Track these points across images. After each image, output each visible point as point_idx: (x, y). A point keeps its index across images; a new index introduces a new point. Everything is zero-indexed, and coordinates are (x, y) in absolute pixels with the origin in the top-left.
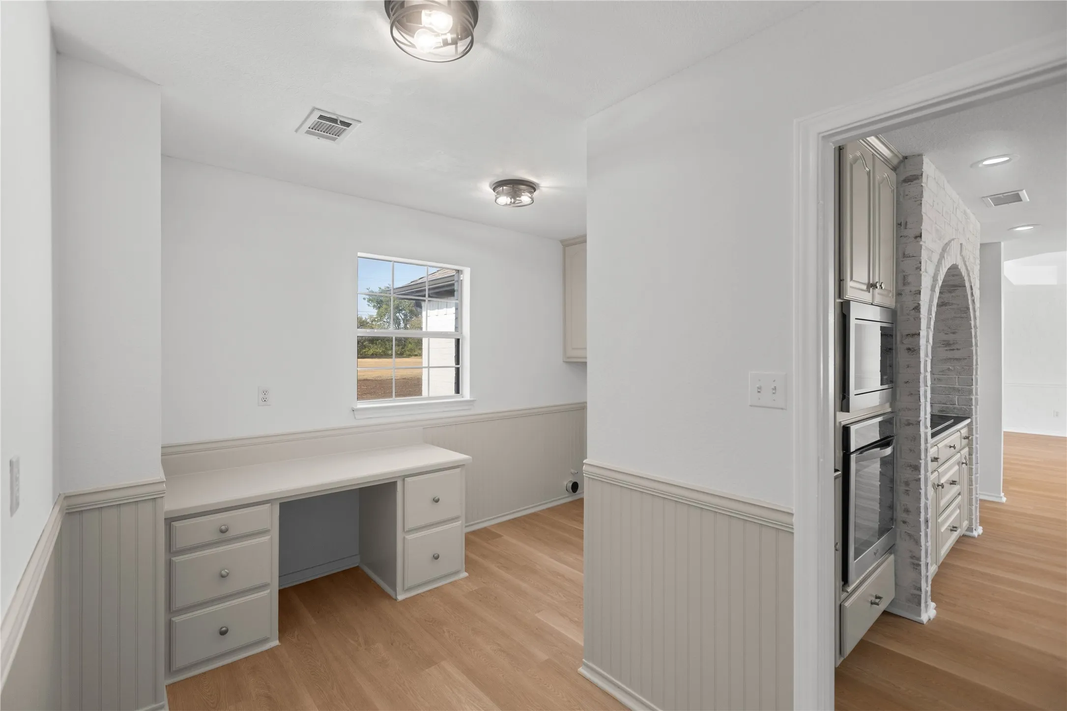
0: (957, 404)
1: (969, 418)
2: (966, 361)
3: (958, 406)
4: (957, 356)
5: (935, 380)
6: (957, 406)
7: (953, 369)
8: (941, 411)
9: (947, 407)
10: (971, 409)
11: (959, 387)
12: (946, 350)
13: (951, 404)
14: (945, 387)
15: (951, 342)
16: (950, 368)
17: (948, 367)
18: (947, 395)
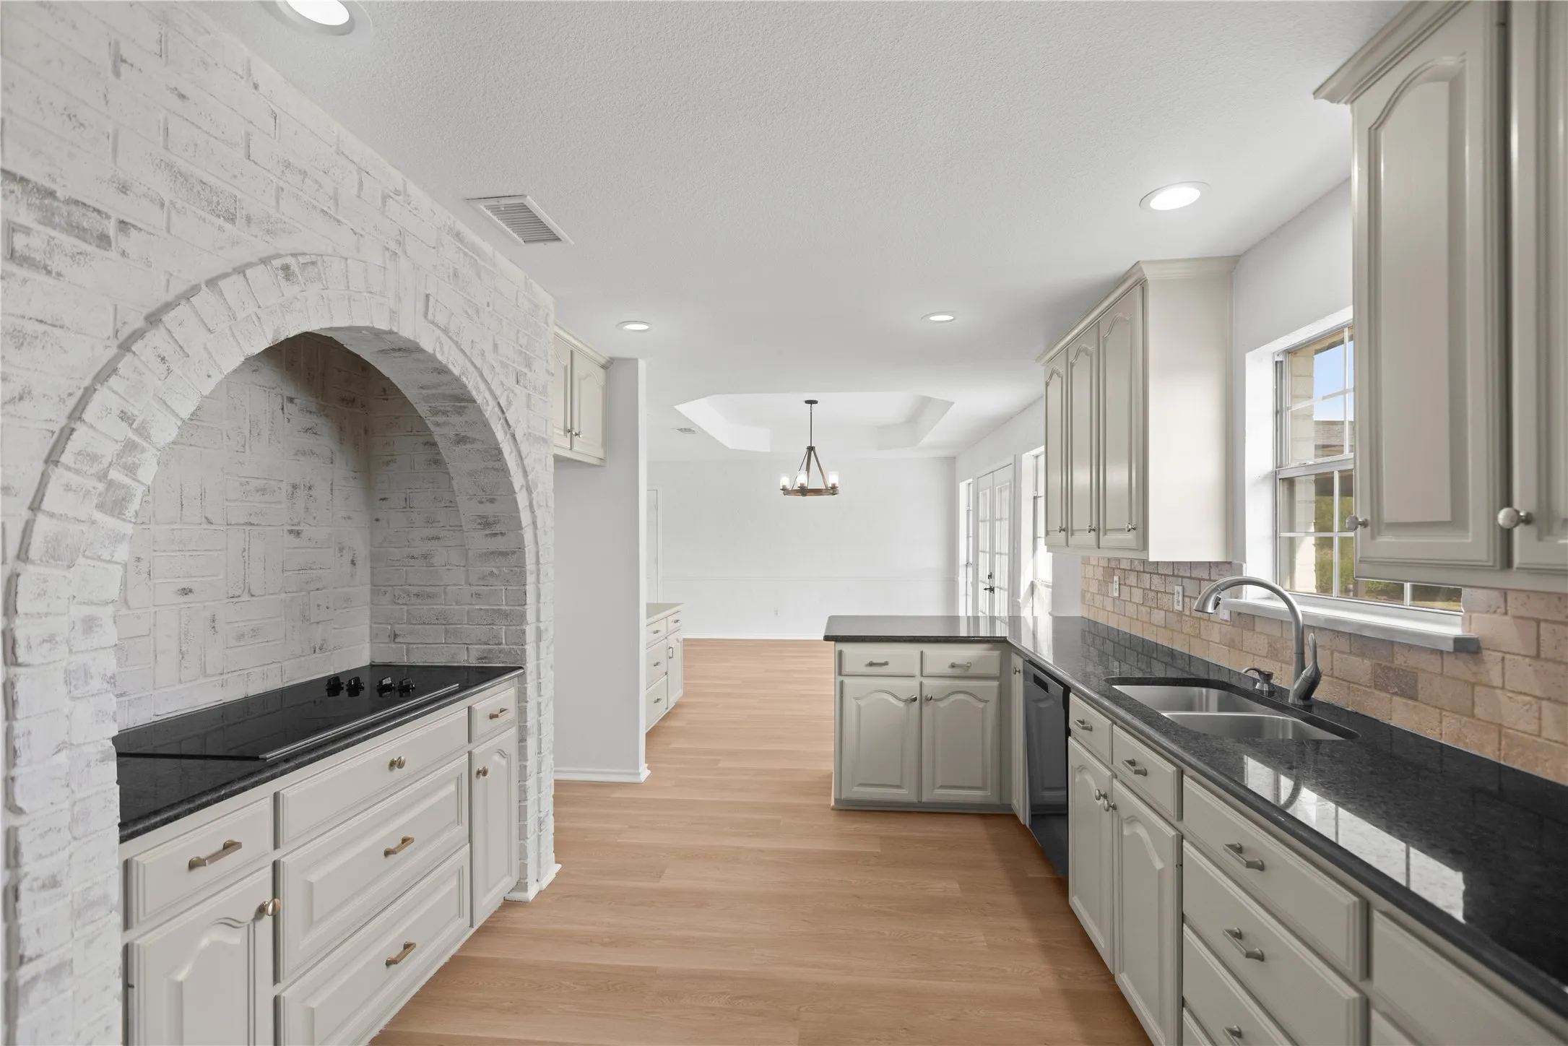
0: (504, 642)
1: (521, 668)
2: (515, 556)
3: (506, 646)
4: (502, 548)
5: (472, 596)
6: (504, 646)
7: (497, 573)
8: (481, 659)
9: (490, 651)
10: (524, 651)
11: (507, 608)
12: (486, 535)
13: (496, 644)
14: (486, 610)
15: (491, 520)
16: (494, 570)
17: (491, 569)
18: (490, 624)
